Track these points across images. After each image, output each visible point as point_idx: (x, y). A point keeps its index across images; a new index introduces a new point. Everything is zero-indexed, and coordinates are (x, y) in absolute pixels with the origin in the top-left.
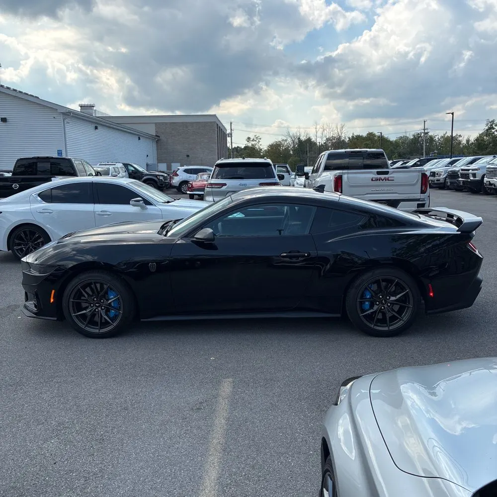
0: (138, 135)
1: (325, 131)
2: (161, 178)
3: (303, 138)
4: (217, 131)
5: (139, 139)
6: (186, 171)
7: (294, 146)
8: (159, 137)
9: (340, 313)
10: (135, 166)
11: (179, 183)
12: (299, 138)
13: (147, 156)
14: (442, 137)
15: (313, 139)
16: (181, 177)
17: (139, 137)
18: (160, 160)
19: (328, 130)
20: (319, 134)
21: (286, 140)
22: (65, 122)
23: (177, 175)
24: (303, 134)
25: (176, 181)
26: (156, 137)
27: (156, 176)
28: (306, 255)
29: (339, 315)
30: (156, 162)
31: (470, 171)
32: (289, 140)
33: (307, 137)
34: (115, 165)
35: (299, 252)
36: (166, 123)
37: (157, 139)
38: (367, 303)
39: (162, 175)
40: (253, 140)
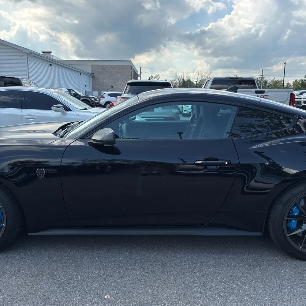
0: (80, 72)
1: (200, 75)
2: (93, 99)
3: (186, 79)
4: (132, 71)
5: (81, 75)
6: (110, 95)
7: (180, 84)
8: (94, 74)
9: (261, 232)
10: (75, 91)
11: (105, 103)
12: (183, 79)
13: (86, 86)
14: (272, 81)
15: (192, 80)
16: (106, 99)
17: (80, 74)
18: (94, 89)
19: (201, 75)
20: (196, 77)
21: (175, 80)
22: (29, 60)
23: (104, 98)
24: (185, 77)
25: (103, 101)
26: (92, 74)
27: (89, 98)
28: (226, 163)
29: (260, 234)
30: (91, 90)
31: (302, 99)
32: (177, 80)
33: (188, 79)
34: (61, 89)
35: (217, 160)
36: (98, 65)
37: (92, 76)
38: (294, 221)
39: (93, 98)
40: (155, 78)
